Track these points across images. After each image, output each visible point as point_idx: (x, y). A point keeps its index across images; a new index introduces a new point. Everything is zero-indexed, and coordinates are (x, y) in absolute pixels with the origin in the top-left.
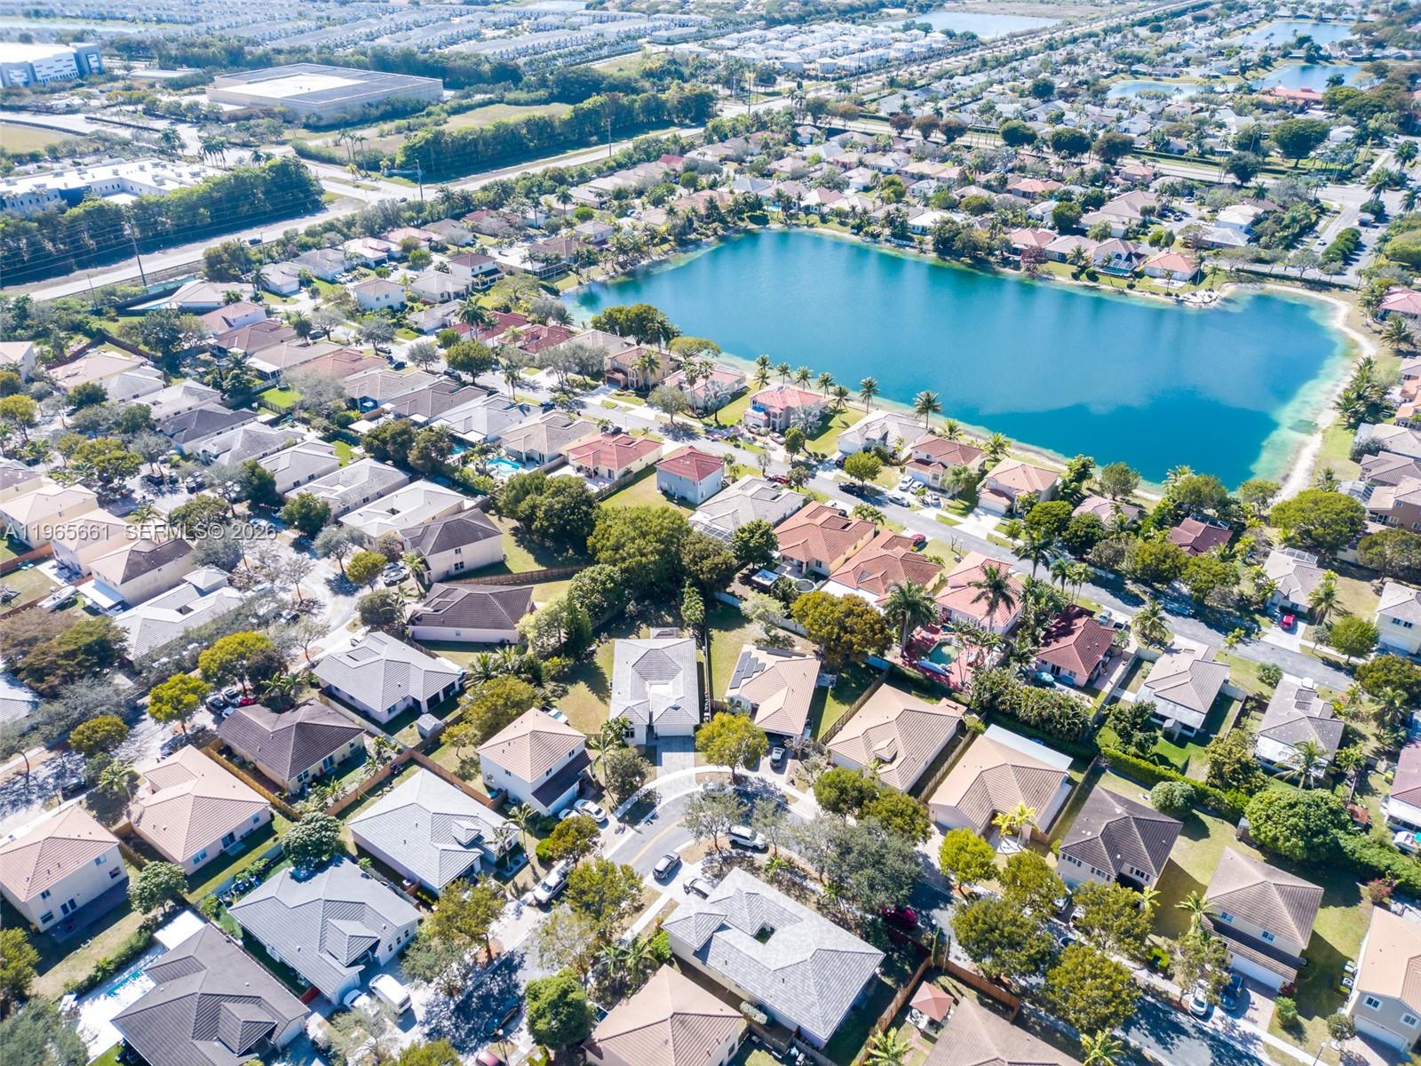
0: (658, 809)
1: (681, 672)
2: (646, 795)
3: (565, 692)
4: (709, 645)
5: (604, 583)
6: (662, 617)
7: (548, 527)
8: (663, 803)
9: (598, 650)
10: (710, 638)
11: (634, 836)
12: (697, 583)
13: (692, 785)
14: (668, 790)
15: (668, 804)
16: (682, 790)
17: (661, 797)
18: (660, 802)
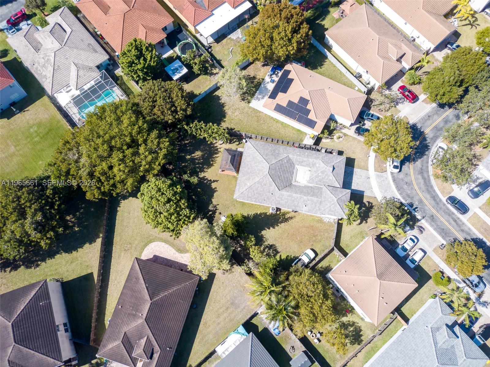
0: (404, 201)
1: (291, 156)
5: (175, 194)
6: (193, 160)
8: (399, 197)
11: (427, 221)
12: (189, 119)
13: (386, 176)
14: (388, 191)
15: (400, 194)
16: (389, 183)
17: (394, 197)
18: (399, 200)
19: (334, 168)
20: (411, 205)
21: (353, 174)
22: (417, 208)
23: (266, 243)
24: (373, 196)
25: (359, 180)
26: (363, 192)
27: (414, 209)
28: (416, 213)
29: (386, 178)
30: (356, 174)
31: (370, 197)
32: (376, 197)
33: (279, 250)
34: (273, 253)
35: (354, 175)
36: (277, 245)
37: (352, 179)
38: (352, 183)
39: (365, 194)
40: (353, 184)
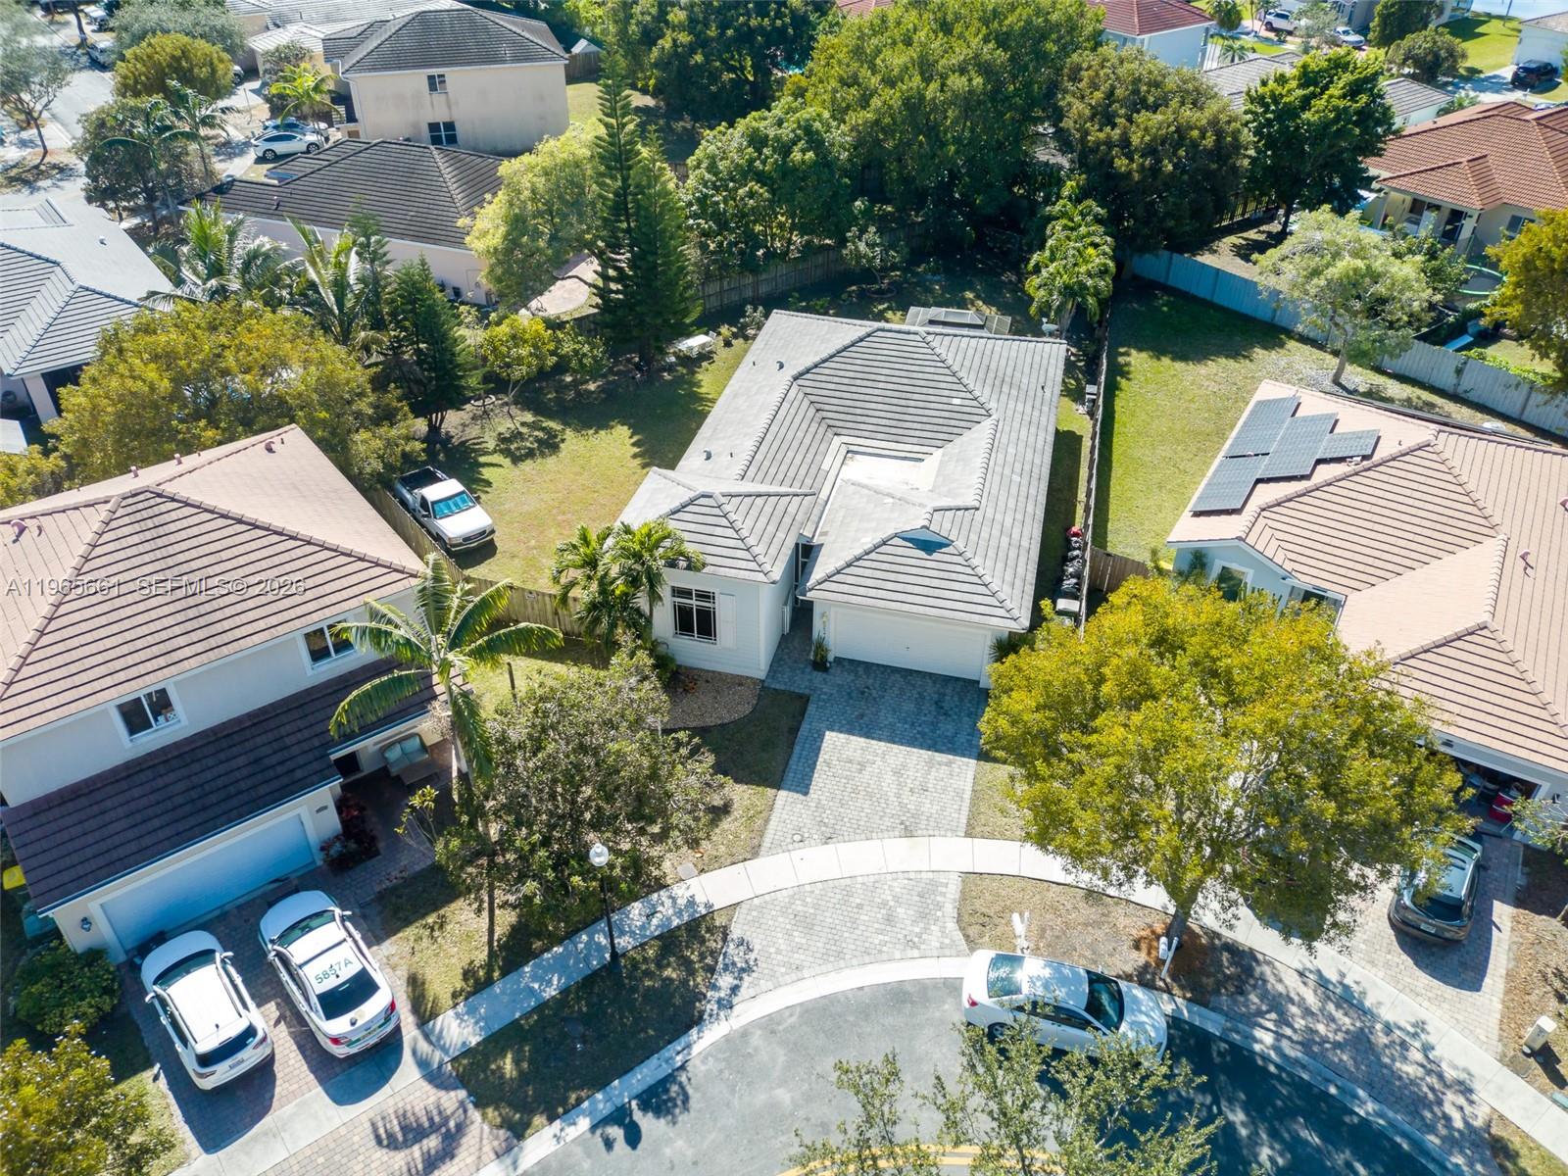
0: (705, 1040)
2: (670, 942)
3: (550, 445)
4: (1111, 389)
7: (692, 50)
8: (748, 1011)
9: (722, 353)
10: (1118, 371)
12: (1104, 186)
13: (934, 939)
14: (798, 938)
15: (770, 1024)
16: (871, 954)
17: (747, 970)
18: (726, 1005)
19: (929, 546)
20: (661, 1099)
21: (933, 747)
22: (633, 1137)
23: (569, 434)
24: (766, 844)
25: (889, 778)
26: (803, 786)
27: (620, 1116)
28: (584, 1124)
29: (910, 944)
30: (930, 764)
31: (758, 822)
32: (755, 852)
33: (528, 466)
34: (518, 449)
35: (926, 754)
36: (551, 462)
37: (891, 740)
38: (868, 735)
39: (783, 794)
40: (858, 742)
